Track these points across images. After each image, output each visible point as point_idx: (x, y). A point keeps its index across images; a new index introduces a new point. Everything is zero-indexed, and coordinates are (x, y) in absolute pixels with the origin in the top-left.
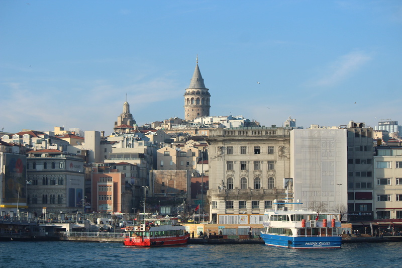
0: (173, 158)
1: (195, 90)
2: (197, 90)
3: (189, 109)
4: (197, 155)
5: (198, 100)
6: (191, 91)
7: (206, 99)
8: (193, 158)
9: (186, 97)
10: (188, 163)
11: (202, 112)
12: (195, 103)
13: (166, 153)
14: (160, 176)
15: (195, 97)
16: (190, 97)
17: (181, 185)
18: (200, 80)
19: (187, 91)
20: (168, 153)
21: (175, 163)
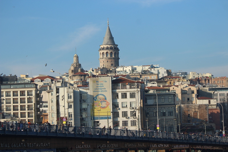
0: (179, 95)
1: (109, 46)
2: (110, 46)
3: (105, 61)
4: (195, 92)
5: (111, 53)
6: (105, 46)
7: (117, 53)
8: (192, 95)
9: (102, 52)
10: (188, 99)
11: (115, 63)
12: (109, 56)
13: (173, 91)
14: (186, 109)
15: (109, 52)
16: (105, 51)
17: (203, 116)
18: (111, 38)
19: (102, 46)
20: (175, 91)
21: (181, 99)
